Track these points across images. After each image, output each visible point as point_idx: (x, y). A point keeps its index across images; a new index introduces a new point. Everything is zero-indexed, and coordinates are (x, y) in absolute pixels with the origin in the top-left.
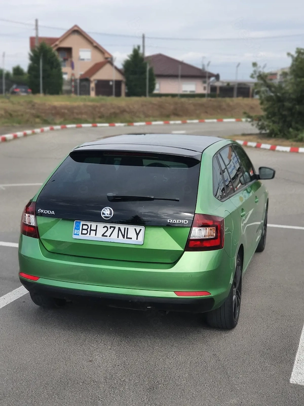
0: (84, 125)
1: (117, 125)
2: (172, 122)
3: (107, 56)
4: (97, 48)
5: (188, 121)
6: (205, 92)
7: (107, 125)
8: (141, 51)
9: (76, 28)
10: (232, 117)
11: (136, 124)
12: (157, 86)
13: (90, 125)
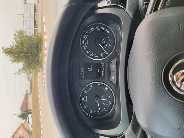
0: (42, 133)
1: (41, 121)
2: (40, 103)
3: (21, 125)
4: (19, 129)
5: (40, 97)
6: (32, 94)
7: (41, 125)
8: (19, 115)
9: (12, 137)
10: (38, 84)
11: (41, 115)
12: (30, 109)
13: (41, 131)
